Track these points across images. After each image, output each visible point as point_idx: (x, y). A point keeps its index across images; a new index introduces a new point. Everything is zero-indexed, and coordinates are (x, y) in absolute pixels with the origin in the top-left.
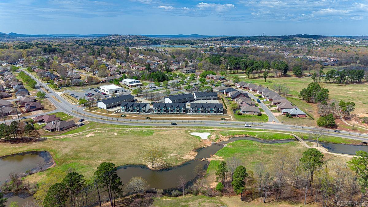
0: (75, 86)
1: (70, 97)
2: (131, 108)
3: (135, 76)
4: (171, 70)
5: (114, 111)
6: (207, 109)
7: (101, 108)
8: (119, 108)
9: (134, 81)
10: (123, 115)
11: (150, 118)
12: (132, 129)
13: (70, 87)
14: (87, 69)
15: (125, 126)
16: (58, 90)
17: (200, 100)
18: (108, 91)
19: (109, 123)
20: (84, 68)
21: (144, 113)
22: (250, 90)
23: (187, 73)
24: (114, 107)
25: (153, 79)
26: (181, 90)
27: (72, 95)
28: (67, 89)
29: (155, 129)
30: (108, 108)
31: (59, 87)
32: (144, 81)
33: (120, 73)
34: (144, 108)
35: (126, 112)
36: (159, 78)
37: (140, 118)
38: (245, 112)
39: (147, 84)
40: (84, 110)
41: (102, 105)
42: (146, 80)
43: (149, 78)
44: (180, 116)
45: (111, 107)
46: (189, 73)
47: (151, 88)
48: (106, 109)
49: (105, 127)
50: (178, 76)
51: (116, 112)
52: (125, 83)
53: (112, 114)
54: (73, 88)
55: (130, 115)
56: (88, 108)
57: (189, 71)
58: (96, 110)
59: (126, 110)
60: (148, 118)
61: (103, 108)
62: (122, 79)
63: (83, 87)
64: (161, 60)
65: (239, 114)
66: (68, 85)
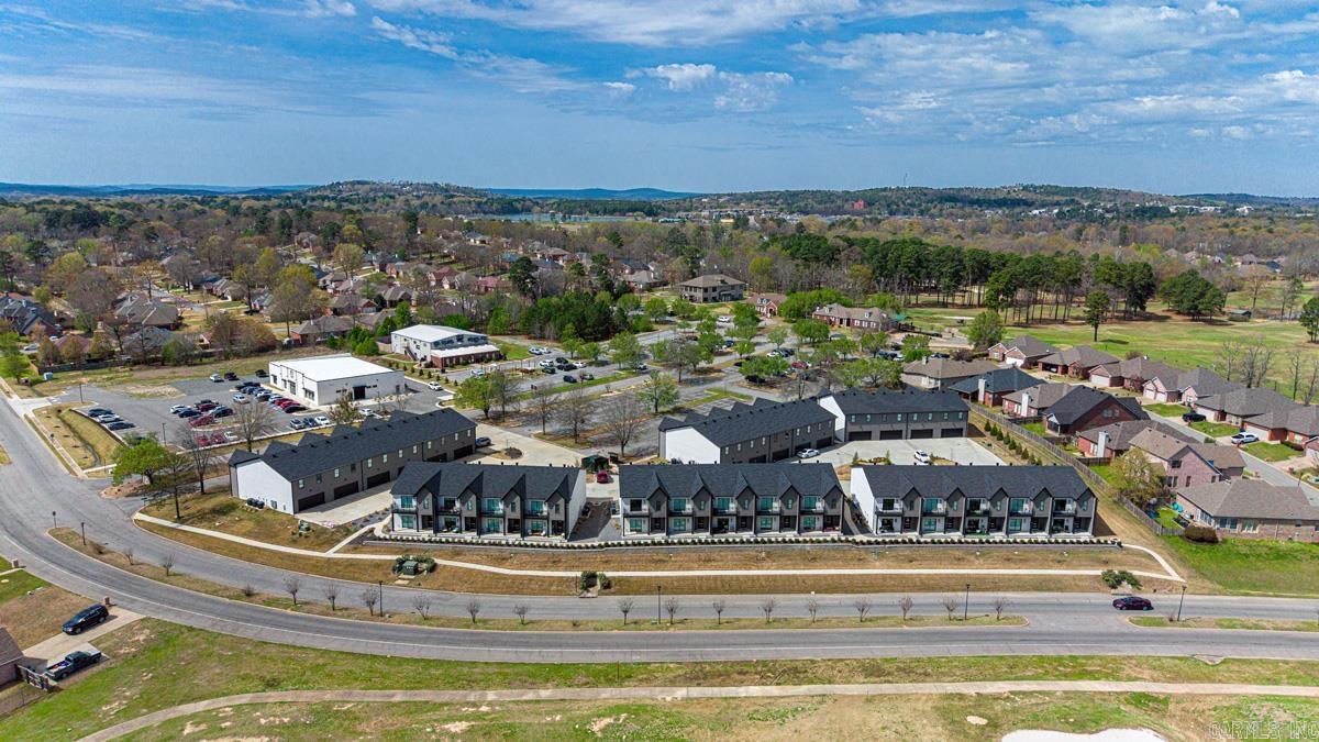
0: (135, 363)
1: (86, 428)
2: (468, 508)
3: (460, 313)
4: (627, 289)
5: (346, 530)
6: (984, 507)
7: (262, 505)
8: (383, 499)
9: (460, 338)
10: (410, 564)
11: (607, 585)
12: (491, 695)
13: (106, 370)
14: (222, 289)
15: (428, 662)
16: (31, 384)
17: (866, 436)
18: (313, 387)
19: (305, 639)
20: (210, 286)
21: (558, 540)
22: (1093, 377)
23: (705, 300)
24: (347, 492)
25: (551, 329)
26: (719, 379)
27: (95, 413)
28: (84, 380)
29: (681, 692)
30: (303, 504)
31: (41, 372)
32: (508, 340)
33: (381, 304)
34: (561, 502)
35: (426, 534)
36: (584, 319)
37: (531, 578)
38: (1234, 522)
39: (524, 353)
40: (139, 516)
41: (262, 484)
42: (514, 333)
43: (534, 325)
44: (812, 560)
45: (329, 494)
46: (714, 299)
47: (553, 372)
48: (290, 510)
49: (272, 684)
50: (672, 314)
51: (362, 537)
52: (408, 348)
53: (331, 554)
54: (123, 372)
55: (456, 555)
56: (169, 508)
57: (714, 289)
58: (224, 519)
59: (428, 523)
60: (589, 580)
61: (274, 504)
62: (391, 326)
63: (181, 370)
64: (563, 252)
65: (1201, 540)
66: (98, 362)
